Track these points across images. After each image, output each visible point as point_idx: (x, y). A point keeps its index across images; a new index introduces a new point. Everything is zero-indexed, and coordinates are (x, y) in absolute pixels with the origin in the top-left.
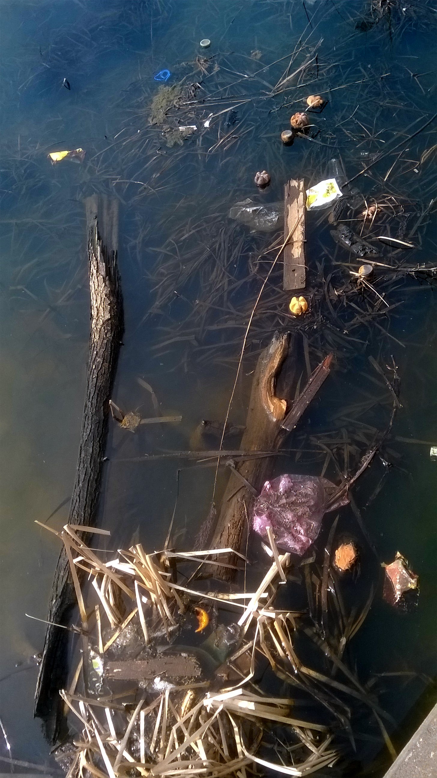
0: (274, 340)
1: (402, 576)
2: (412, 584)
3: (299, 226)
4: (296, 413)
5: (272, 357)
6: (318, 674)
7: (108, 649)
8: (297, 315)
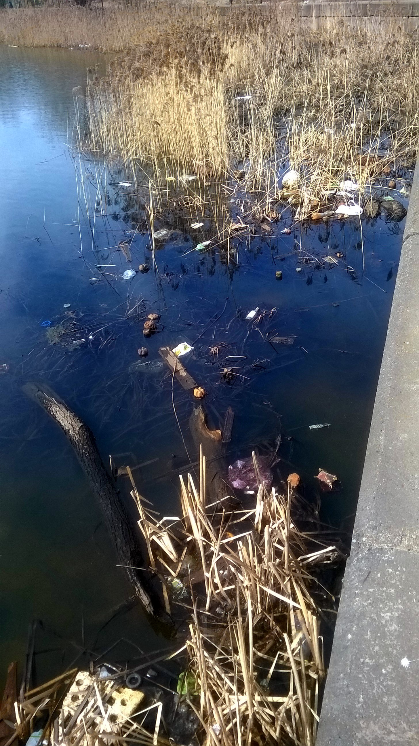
0: (194, 409)
1: (327, 476)
2: (335, 478)
3: (178, 364)
4: (228, 434)
5: (198, 416)
6: (312, 532)
7: (179, 573)
8: (201, 397)
